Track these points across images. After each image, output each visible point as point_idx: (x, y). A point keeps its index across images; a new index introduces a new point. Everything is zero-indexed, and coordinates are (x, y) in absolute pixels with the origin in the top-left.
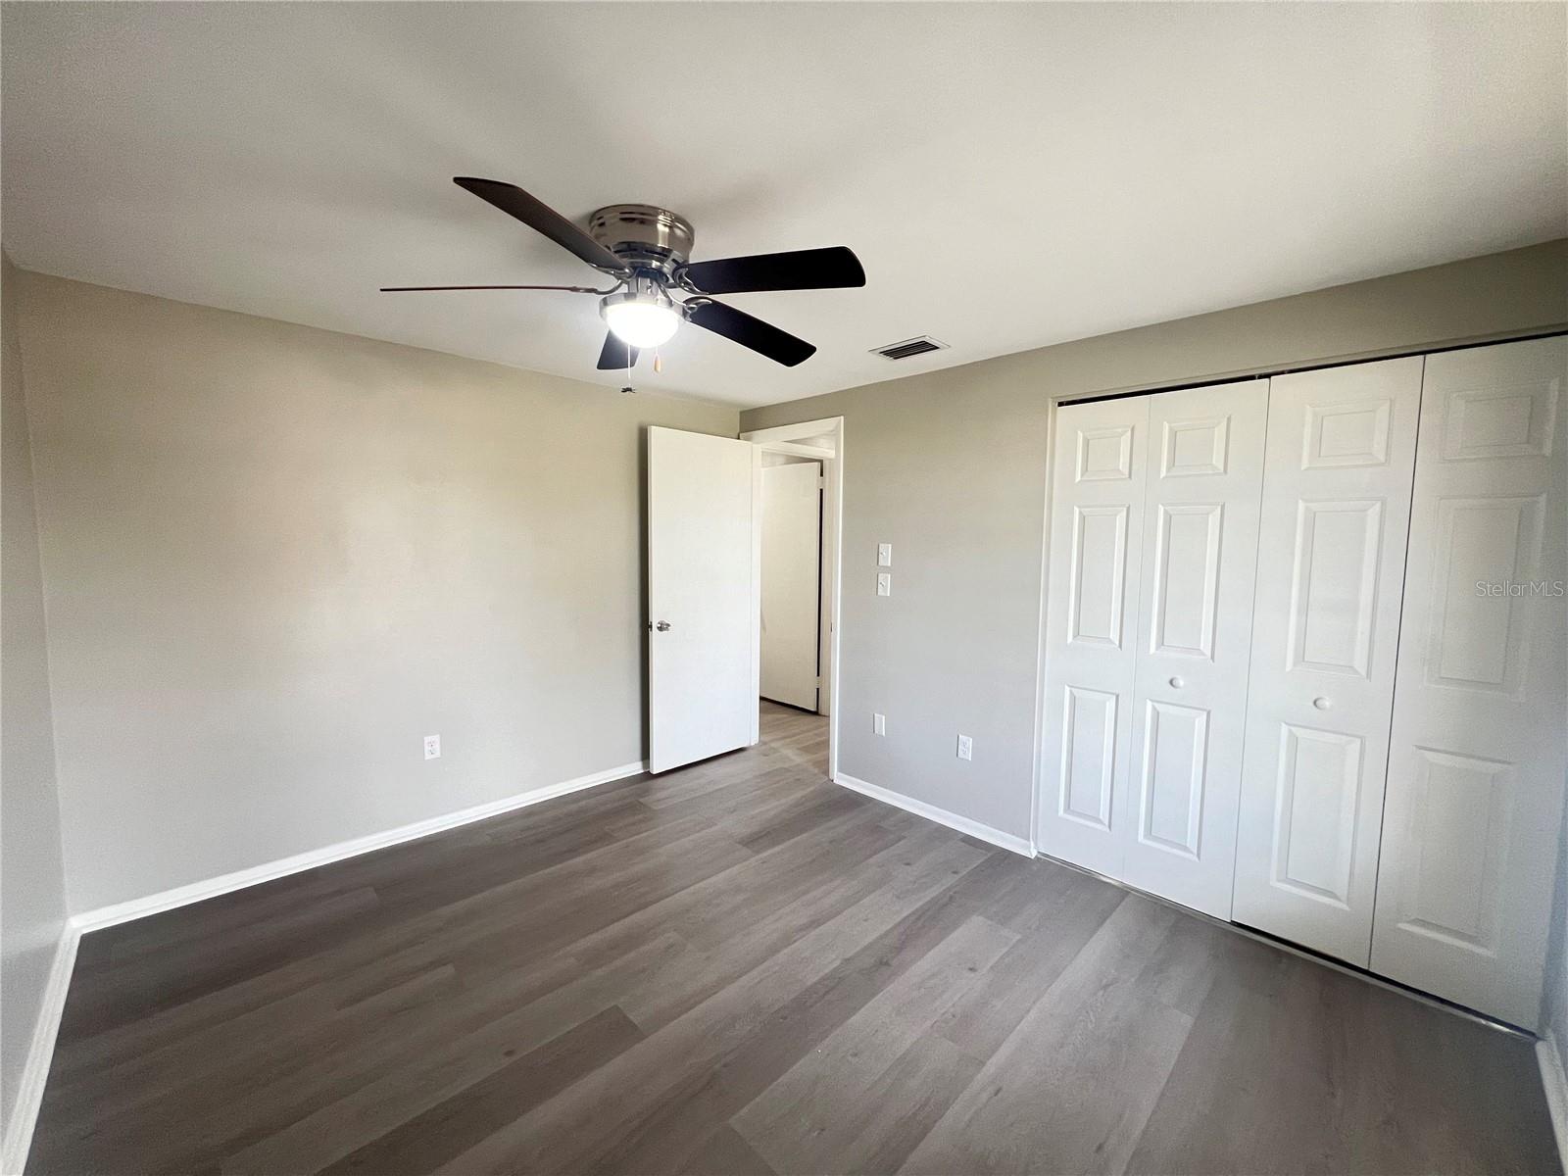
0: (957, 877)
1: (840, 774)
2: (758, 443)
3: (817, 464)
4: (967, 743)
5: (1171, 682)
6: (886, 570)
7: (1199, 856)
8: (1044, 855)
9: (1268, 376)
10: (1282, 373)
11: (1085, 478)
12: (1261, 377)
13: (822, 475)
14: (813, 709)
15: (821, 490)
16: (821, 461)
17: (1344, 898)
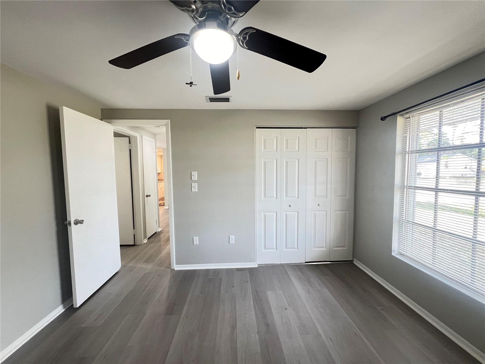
0: (249, 283)
1: (176, 265)
2: (113, 126)
3: (127, 139)
4: (232, 237)
5: (290, 206)
6: (195, 181)
7: (298, 249)
8: (260, 264)
9: (306, 128)
10: (308, 128)
11: (264, 151)
12: (305, 128)
13: (130, 143)
14: (132, 244)
15: (130, 150)
16: (129, 137)
17: (325, 247)
